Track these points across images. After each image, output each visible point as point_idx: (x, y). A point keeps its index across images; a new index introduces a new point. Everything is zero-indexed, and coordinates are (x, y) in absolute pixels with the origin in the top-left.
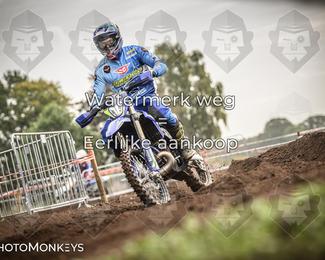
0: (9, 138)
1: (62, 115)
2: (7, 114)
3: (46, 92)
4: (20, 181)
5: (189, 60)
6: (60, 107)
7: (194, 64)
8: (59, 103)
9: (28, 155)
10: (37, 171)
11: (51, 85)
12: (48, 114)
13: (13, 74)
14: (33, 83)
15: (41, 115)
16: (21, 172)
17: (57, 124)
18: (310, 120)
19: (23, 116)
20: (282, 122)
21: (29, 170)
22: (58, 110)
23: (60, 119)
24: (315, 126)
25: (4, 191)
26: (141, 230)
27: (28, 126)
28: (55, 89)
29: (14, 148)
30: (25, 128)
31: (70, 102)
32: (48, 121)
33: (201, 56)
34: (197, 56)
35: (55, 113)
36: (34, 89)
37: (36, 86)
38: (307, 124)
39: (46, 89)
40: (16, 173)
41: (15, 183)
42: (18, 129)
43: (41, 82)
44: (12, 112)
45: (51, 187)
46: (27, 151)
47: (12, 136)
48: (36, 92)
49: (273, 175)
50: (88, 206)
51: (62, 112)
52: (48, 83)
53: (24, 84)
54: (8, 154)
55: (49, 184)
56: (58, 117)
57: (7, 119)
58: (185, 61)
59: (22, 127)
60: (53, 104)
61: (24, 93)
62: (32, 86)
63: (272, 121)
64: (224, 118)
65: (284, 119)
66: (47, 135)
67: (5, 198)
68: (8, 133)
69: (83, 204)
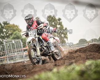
0: (3, 41)
1: (19, 35)
2: (3, 34)
3: (15, 28)
4: (6, 54)
5: (57, 20)
6: (19, 33)
7: (59, 22)
8: (19, 31)
9: (9, 46)
10: (11, 51)
11: (17, 26)
12: (15, 34)
13: (5, 22)
14: (11, 25)
15: (13, 34)
16: (6, 51)
17: (18, 38)
18: (92, 40)
19: (8, 34)
20: (84, 40)
21: (9, 51)
22: (18, 33)
23: (19, 36)
24: (94, 42)
25: (1, 56)
26: (40, 71)
27: (9, 38)
28: (18, 27)
29: (4, 44)
30: (8, 38)
31: (22, 31)
32: (15, 36)
33: (61, 19)
34: (59, 19)
35: (17, 34)
36: (11, 27)
37: (12, 26)
38: (91, 41)
39: (15, 27)
40: (5, 51)
41: (4, 54)
42: (6, 38)
43: (13, 25)
44: (5, 33)
45: (15, 56)
46: (8, 45)
47: (4, 40)
48: (12, 28)
49: (80, 56)
50: (26, 62)
51: (19, 34)
52: (16, 25)
53: (8, 25)
54: (3, 46)
55: (14, 55)
56: (18, 35)
57: (3, 35)
58: (56, 21)
59: (7, 38)
60: (17, 32)
61: (8, 28)
62: (11, 26)
63: (81, 40)
64: (67, 38)
65: (85, 39)
66: (14, 41)
67: (1, 59)
68: (3, 39)
69: (24, 61)
